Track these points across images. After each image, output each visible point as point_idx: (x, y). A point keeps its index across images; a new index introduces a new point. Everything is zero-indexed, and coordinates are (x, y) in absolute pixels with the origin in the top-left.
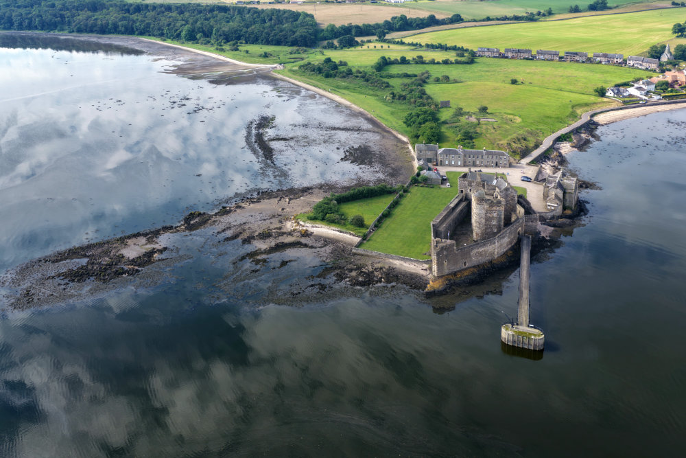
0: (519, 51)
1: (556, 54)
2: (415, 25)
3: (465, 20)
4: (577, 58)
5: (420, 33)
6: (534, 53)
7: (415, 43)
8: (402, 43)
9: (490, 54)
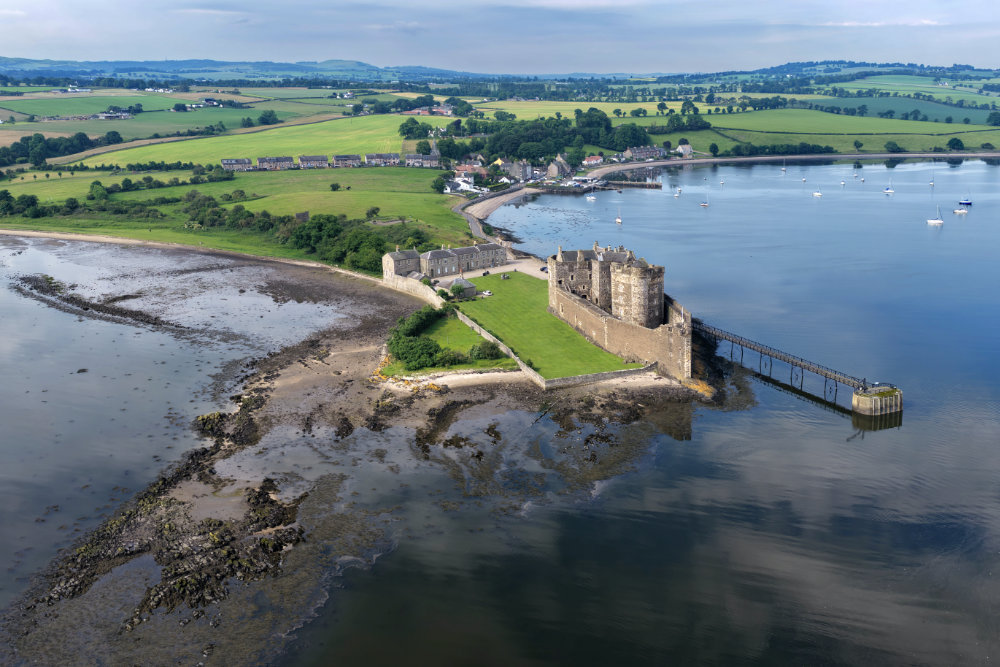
0: (278, 160)
1: (324, 159)
2: (62, 147)
3: (124, 139)
4: (349, 162)
5: (94, 155)
6: (297, 161)
7: (107, 165)
8: (84, 169)
9: (240, 166)
